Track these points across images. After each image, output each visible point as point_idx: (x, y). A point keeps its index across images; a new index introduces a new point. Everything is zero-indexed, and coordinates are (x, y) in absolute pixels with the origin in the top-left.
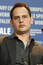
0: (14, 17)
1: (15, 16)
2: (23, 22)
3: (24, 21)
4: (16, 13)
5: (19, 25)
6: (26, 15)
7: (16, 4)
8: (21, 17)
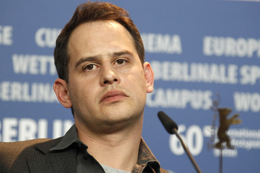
0: (78, 64)
1: (79, 59)
2: (116, 80)
3: (121, 78)
4: (86, 43)
5: (102, 96)
6: (127, 53)
7: (80, 10)
8: (106, 60)
